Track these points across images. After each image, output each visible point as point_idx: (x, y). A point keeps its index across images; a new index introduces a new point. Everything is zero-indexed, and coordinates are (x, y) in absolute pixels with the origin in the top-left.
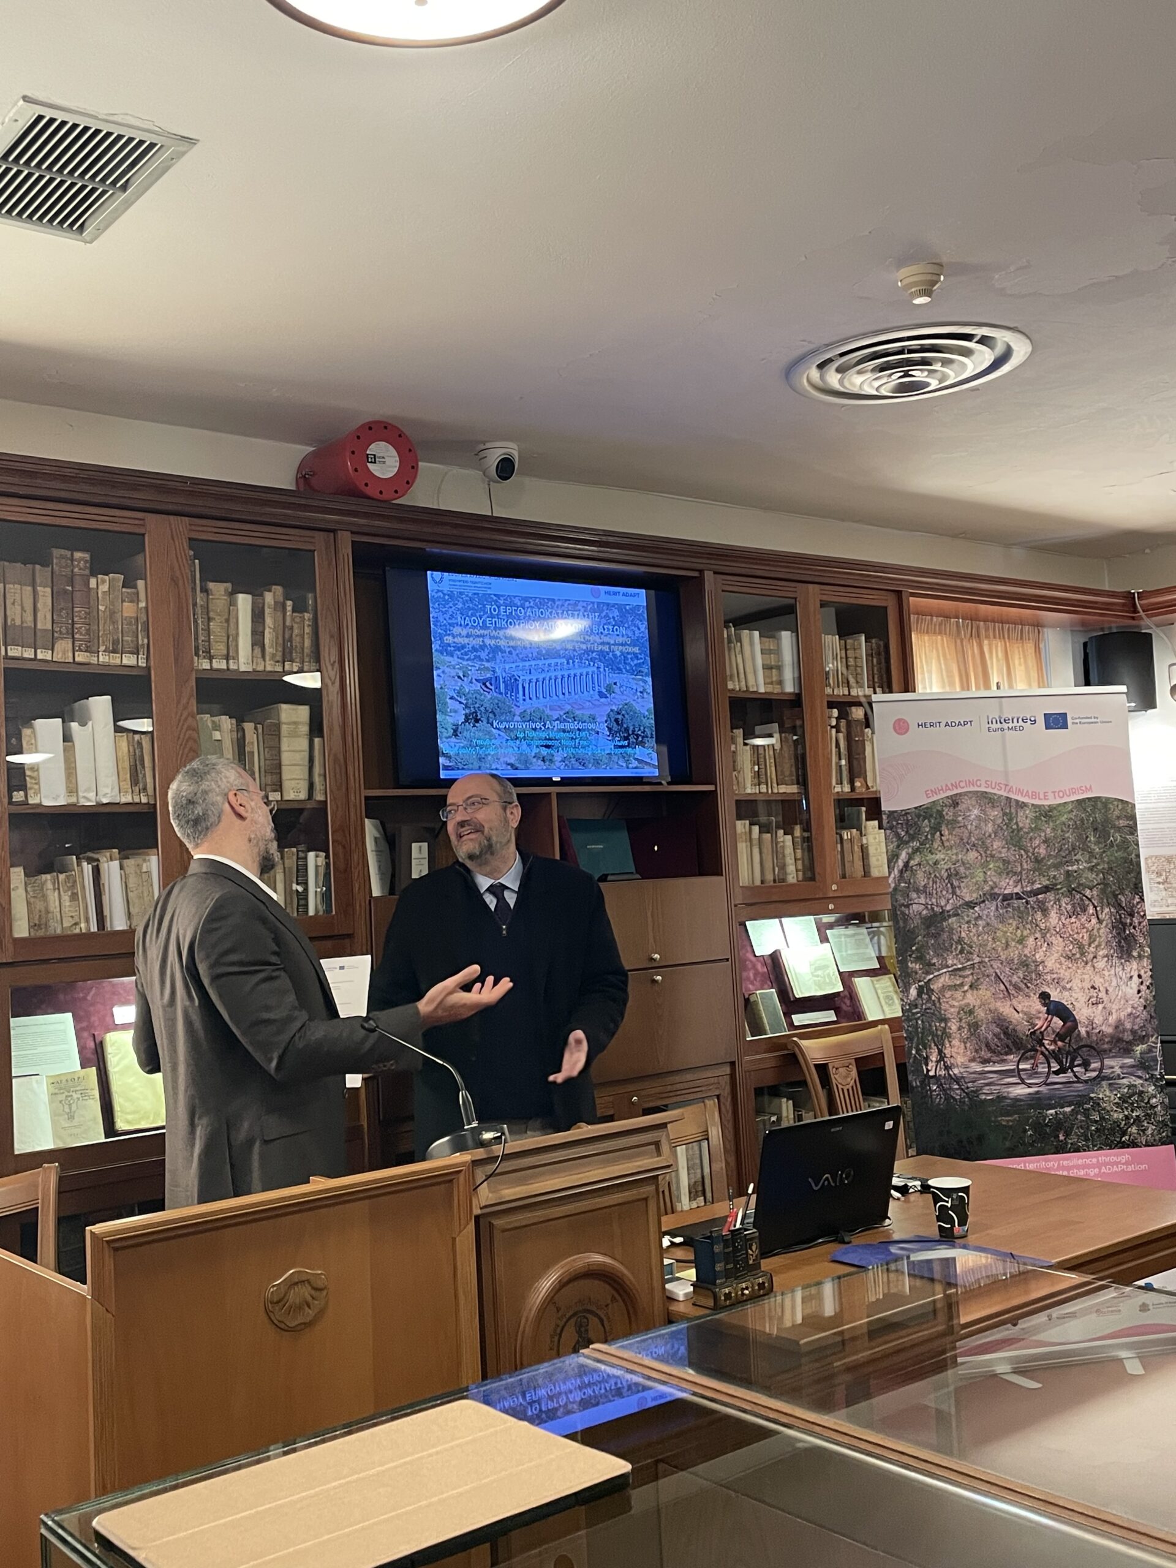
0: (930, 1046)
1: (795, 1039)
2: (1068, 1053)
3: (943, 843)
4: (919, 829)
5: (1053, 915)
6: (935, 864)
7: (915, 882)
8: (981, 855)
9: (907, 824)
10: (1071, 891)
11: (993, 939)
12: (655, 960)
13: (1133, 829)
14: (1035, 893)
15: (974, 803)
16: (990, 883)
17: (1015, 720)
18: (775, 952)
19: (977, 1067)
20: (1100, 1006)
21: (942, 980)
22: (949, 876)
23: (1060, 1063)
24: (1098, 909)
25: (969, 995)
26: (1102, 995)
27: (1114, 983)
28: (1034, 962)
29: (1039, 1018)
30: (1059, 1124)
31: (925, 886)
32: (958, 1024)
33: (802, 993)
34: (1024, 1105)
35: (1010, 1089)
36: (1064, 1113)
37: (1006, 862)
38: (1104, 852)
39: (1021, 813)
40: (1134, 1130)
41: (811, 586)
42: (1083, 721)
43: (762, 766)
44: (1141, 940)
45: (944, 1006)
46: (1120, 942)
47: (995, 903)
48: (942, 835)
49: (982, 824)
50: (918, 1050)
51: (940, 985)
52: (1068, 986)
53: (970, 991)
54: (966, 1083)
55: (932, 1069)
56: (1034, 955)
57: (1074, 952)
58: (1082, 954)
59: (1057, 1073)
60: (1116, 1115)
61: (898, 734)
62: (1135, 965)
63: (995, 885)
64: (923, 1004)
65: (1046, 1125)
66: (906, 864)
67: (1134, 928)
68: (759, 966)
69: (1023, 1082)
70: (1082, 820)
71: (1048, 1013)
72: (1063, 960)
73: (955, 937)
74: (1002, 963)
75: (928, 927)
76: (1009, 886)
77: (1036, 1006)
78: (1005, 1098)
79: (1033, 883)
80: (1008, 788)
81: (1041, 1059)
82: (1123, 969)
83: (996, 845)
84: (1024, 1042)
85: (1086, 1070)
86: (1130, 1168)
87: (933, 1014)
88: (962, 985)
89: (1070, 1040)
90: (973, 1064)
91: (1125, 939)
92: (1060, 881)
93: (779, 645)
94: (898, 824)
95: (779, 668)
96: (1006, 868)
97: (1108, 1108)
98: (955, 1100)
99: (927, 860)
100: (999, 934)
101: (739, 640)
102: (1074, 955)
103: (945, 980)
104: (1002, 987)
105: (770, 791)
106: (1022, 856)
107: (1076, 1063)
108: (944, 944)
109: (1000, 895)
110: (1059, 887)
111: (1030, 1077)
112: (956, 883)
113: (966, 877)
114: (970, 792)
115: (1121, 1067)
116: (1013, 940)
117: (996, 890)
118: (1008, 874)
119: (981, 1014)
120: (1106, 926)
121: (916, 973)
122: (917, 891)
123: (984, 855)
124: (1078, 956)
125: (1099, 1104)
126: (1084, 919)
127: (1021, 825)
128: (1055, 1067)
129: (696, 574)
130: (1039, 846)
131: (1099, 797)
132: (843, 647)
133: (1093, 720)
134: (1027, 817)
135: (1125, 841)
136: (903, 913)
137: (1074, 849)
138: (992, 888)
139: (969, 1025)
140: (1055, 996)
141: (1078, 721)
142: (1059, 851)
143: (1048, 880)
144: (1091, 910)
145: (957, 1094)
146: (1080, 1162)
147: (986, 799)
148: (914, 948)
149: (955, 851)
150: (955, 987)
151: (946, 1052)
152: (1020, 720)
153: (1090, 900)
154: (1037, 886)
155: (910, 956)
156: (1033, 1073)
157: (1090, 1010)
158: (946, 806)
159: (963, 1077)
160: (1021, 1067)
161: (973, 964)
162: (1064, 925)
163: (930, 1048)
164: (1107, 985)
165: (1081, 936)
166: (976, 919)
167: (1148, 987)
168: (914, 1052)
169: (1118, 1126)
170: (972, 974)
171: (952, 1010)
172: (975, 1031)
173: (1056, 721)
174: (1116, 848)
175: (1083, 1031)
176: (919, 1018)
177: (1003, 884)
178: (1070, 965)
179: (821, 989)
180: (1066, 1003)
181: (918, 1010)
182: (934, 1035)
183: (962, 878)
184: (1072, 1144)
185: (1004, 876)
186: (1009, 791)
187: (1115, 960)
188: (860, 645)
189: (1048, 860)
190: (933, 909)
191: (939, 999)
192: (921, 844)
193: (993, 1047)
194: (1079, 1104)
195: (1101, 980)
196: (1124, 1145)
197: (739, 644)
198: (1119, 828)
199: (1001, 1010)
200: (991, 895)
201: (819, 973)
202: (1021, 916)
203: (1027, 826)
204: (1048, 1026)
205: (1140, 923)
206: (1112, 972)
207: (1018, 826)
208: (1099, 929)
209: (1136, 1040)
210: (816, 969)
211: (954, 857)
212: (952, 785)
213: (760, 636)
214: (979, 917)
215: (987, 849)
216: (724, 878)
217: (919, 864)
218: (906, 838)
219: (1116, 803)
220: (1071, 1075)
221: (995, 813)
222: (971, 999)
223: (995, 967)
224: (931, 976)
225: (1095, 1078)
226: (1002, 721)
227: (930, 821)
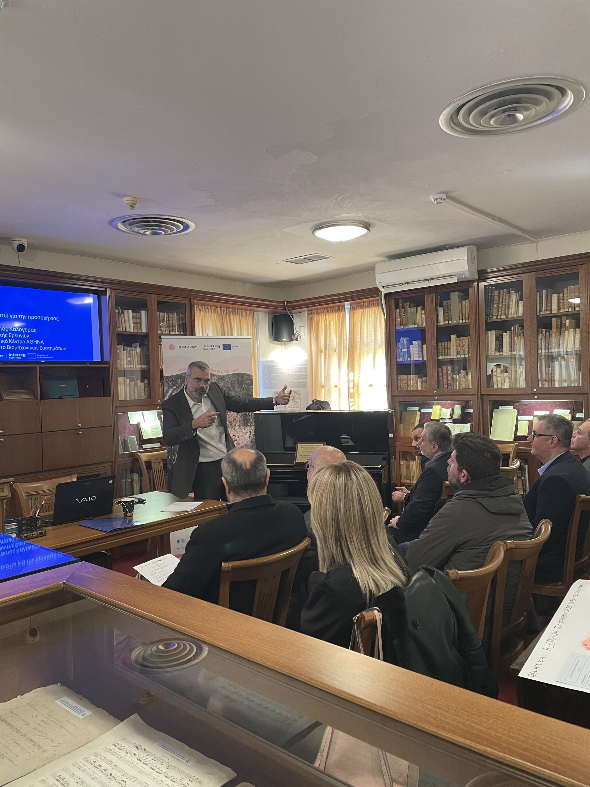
1: (138, 453)
4: (176, 383)
9: (172, 380)
12: (79, 426)
13: (251, 384)
17: (212, 346)
18: (138, 423)
26: (237, 438)
27: (241, 434)
33: (146, 437)
38: (241, 391)
39: (213, 378)
41: (153, 295)
42: (236, 347)
43: (132, 358)
44: (252, 420)
46: (244, 421)
58: (231, 425)
61: (170, 349)
62: (249, 428)
67: (250, 416)
68: (131, 428)
70: (234, 380)
82: (245, 430)
91: (246, 420)
93: (140, 315)
95: (141, 324)
101: (123, 313)
105: (134, 367)
124: (229, 425)
129: (104, 289)
131: (240, 373)
132: (168, 317)
133: (239, 347)
135: (248, 387)
137: (230, 390)
141: (234, 347)
164: (238, 435)
167: (253, 436)
173: (227, 347)
179: (154, 436)
187: (242, 426)
188: (175, 316)
195: (237, 433)
197: (123, 315)
198: (246, 383)
201: (155, 430)
205: (251, 415)
206: (241, 431)
208: (237, 417)
210: (153, 429)
213: (132, 312)
216: (111, 398)
218: (171, 385)
219: (246, 375)
227: (180, 380)
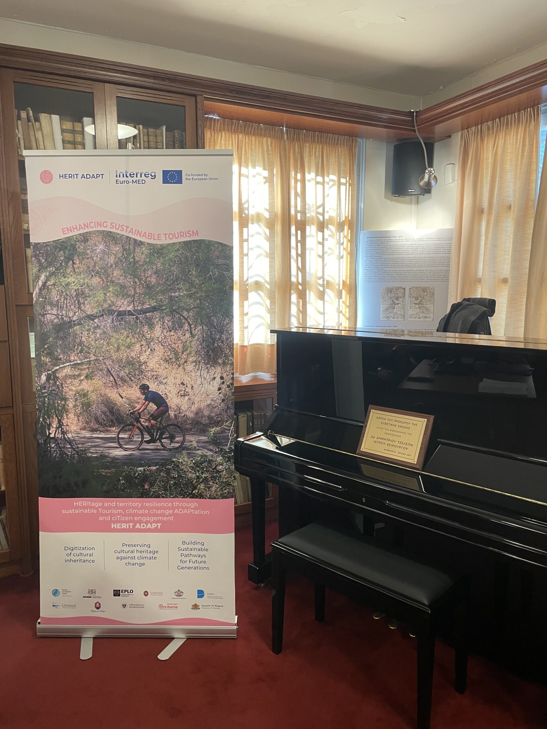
0: (53, 416)
2: (159, 429)
3: (74, 270)
5: (157, 328)
6: (67, 285)
7: (49, 298)
8: (103, 280)
10: (172, 312)
11: (108, 343)
14: (144, 312)
15: (100, 239)
16: (109, 302)
17: (139, 175)
20: (187, 398)
21: (66, 370)
22: (77, 295)
23: (151, 435)
24: (192, 326)
25: (84, 383)
26: (188, 389)
27: (199, 382)
28: (138, 362)
29: (138, 403)
30: (145, 478)
31: (58, 301)
32: (74, 403)
34: (120, 463)
35: (111, 451)
36: (150, 471)
37: (123, 287)
38: (203, 283)
40: (202, 486)
42: (195, 177)
44: (227, 351)
45: (65, 389)
46: (208, 351)
47: (111, 317)
48: (74, 263)
49: (106, 257)
50: (44, 419)
51: (64, 374)
52: (164, 381)
53: (86, 381)
54: (76, 444)
55: (52, 432)
56: (138, 357)
57: (171, 357)
58: (177, 359)
59: (148, 442)
60: (190, 475)
61: (44, 182)
62: (219, 369)
63: (113, 304)
64: (50, 387)
65: (136, 478)
66: (44, 284)
67: (222, 342)
69: (121, 447)
70: (186, 258)
71: (146, 399)
72: (162, 362)
73: (78, 341)
74: (113, 362)
75: (58, 332)
76: (124, 305)
77: (137, 394)
78: (106, 456)
79: (143, 304)
80: (129, 230)
81: (137, 431)
82: (208, 372)
83: (116, 273)
84: (125, 419)
85: (172, 442)
86: (196, 512)
87: (57, 394)
88: (79, 375)
89: (161, 420)
90: (83, 432)
91: (213, 350)
92: (165, 303)
94: (40, 253)
96: (123, 291)
97: (186, 470)
98: (68, 455)
99: (60, 282)
100: (113, 340)
102: (170, 359)
104: (112, 378)
106: (136, 282)
107: (164, 436)
108: (69, 345)
109: (116, 311)
110: (163, 308)
111: (127, 443)
112: (82, 301)
113: (89, 296)
114: (98, 231)
115: (197, 442)
116: (123, 345)
117: (113, 308)
118: (123, 296)
119: (93, 397)
120: (197, 340)
121: (46, 365)
122: (52, 304)
123: (105, 280)
124: (174, 360)
125: (178, 466)
126: (180, 333)
127: (137, 259)
128: (147, 437)
130: (151, 276)
131: (203, 240)
133: (203, 177)
134: (142, 253)
135: (222, 275)
136: (40, 320)
138: (110, 306)
139: (82, 404)
140: (153, 387)
141: (191, 177)
142: (166, 281)
143: (156, 302)
144: (186, 327)
145: (69, 451)
146: (158, 505)
147: (110, 237)
148: (46, 346)
149: (83, 276)
150: (74, 377)
151: (64, 421)
152: (143, 175)
153: (186, 319)
154: (147, 306)
155: (43, 352)
156: (129, 440)
157: (179, 399)
158: (78, 241)
159: (75, 440)
160: (120, 436)
161: (90, 361)
162: (165, 336)
163: (53, 418)
164: (193, 382)
165: (177, 345)
166: (95, 328)
167: (228, 386)
168: (41, 420)
169: (191, 483)
170: (88, 368)
171: (71, 393)
172: (87, 409)
173: (172, 177)
174: (214, 281)
175: (172, 414)
176: (46, 396)
177: (119, 303)
178: (167, 367)
180: (161, 394)
181: (46, 391)
182: (56, 409)
183: (86, 297)
184: (154, 492)
185: (120, 297)
186: (130, 232)
187: (202, 365)
189: (157, 288)
190: (63, 319)
191: (62, 384)
192: (57, 270)
193: (101, 421)
194: (163, 465)
195: (189, 379)
196: (193, 496)
199: (109, 395)
200: (109, 311)
202: (131, 328)
203: (142, 260)
204: (146, 409)
205: (227, 339)
206: (198, 374)
207: (134, 259)
208: (191, 341)
209: (212, 424)
211: (82, 281)
212: (84, 224)
213: (60, 119)
214: (98, 327)
215: (109, 276)
217: (54, 285)
218: (45, 264)
219: (216, 245)
220: (159, 444)
221: (117, 249)
222: (86, 386)
223: (108, 364)
224: (58, 368)
225: (177, 448)
226: (128, 175)
227: (64, 253)
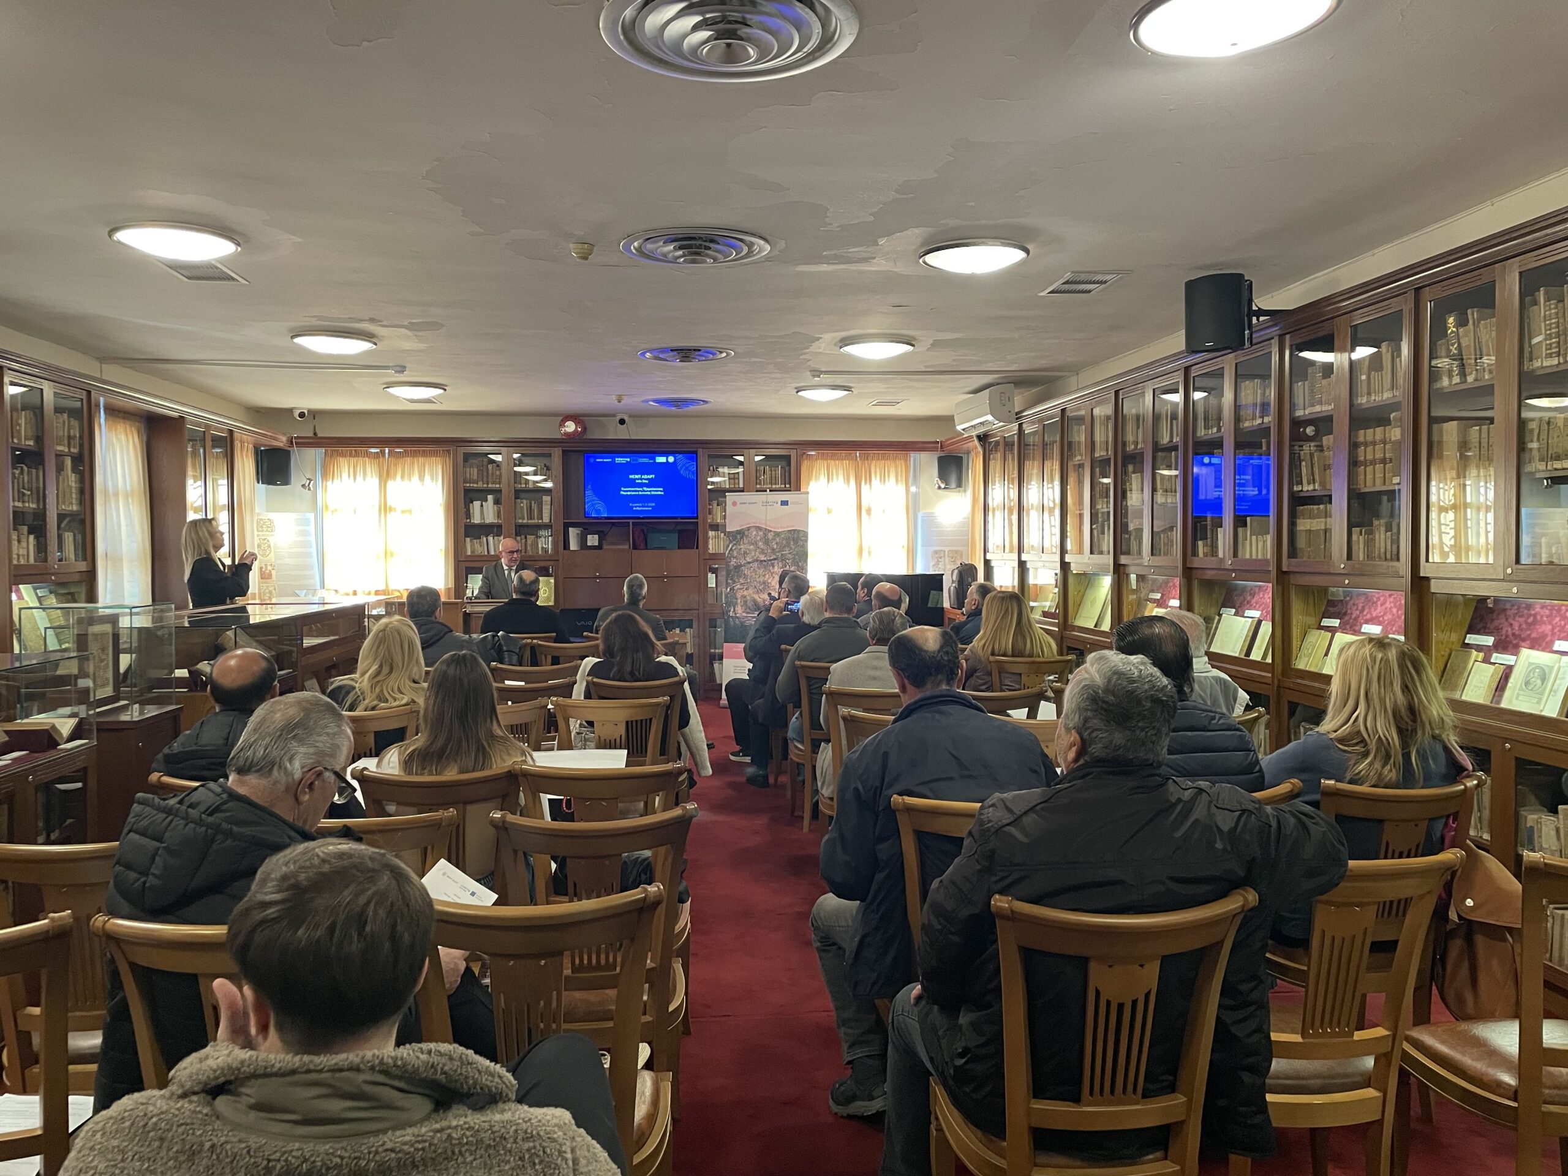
0: (731, 607)
3: (743, 542)
4: (736, 538)
5: (776, 567)
6: (740, 549)
8: (755, 547)
9: (733, 535)
11: (755, 574)
12: (665, 574)
13: (806, 540)
14: (770, 560)
15: (755, 529)
17: (771, 503)
19: (745, 614)
22: (744, 553)
25: (745, 592)
32: (740, 601)
37: (763, 550)
38: (795, 548)
39: (769, 534)
45: (737, 595)
47: (757, 563)
48: (743, 540)
49: (757, 537)
50: (728, 608)
51: (737, 588)
55: (731, 614)
61: (734, 506)
63: (758, 557)
64: (731, 594)
70: (789, 537)
73: (743, 573)
74: (757, 582)
76: (763, 558)
77: (766, 597)
83: (760, 543)
87: (733, 597)
88: (743, 588)
94: (731, 535)
95: (738, 479)
96: (762, 552)
103: (738, 586)
104: (756, 590)
106: (768, 548)
108: (739, 575)
109: (759, 560)
112: (746, 556)
113: (749, 554)
114: (754, 526)
119: (748, 598)
129: (696, 450)
130: (774, 544)
131: (796, 529)
134: (771, 535)
135: (802, 545)
137: (785, 546)
139: (744, 601)
142: (780, 547)
145: (737, 621)
147: (759, 528)
149: (747, 545)
150: (741, 589)
151: (736, 609)
152: (773, 503)
158: (746, 530)
161: (748, 582)
166: (751, 568)
170: (747, 585)
171: (739, 596)
172: (745, 603)
173: (786, 503)
174: (799, 549)
177: (761, 557)
182: (733, 604)
185: (762, 554)
186: (766, 526)
189: (776, 550)
190: (737, 564)
191: (736, 592)
192: (736, 542)
198: (800, 540)
199: (755, 597)
200: (756, 560)
202: (765, 567)
203: (771, 538)
207: (768, 538)
211: (746, 547)
212: (749, 523)
215: (757, 545)
216: (697, 550)
218: (732, 541)
219: (801, 531)
221: (761, 533)
223: (755, 583)
224: (734, 585)
227: (740, 535)
